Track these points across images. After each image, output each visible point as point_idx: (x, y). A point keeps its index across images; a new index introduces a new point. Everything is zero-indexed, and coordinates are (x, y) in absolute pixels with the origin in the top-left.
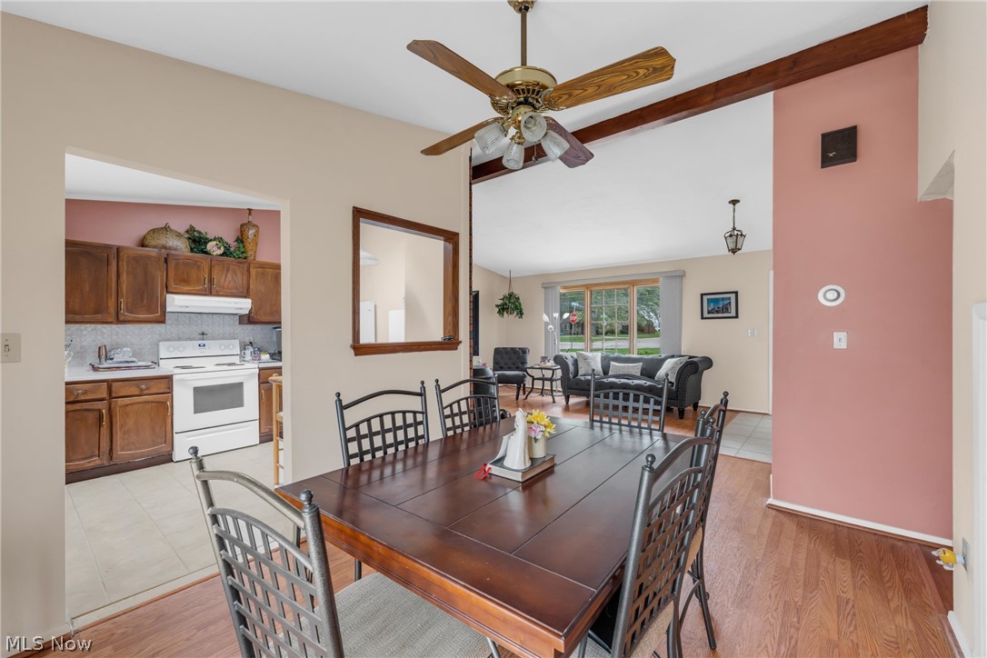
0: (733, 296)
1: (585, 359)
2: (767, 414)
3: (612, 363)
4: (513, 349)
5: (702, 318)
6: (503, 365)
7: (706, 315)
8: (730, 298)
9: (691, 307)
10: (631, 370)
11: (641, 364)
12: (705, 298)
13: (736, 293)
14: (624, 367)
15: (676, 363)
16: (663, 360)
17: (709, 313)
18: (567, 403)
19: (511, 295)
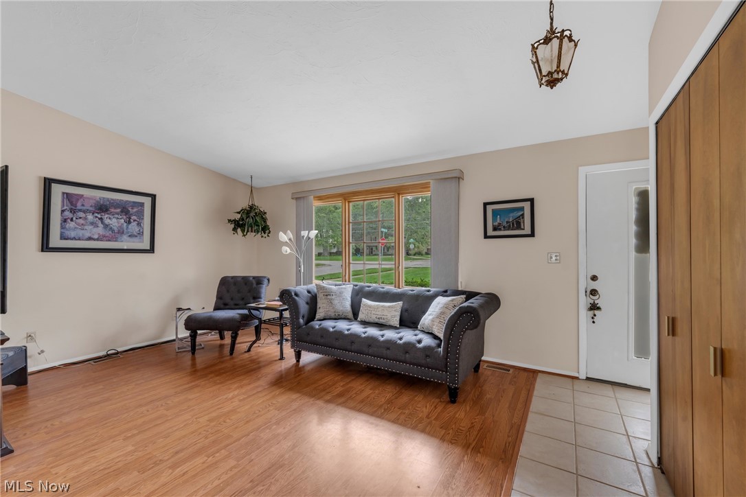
0: (527, 205)
1: (328, 294)
2: (577, 378)
3: (364, 300)
4: (245, 279)
5: (486, 237)
6: (228, 301)
7: (490, 232)
8: (522, 209)
9: (471, 221)
10: (386, 313)
11: (401, 303)
12: (490, 208)
13: (532, 201)
14: (378, 307)
15: (446, 306)
16: (429, 299)
17: (495, 229)
18: (298, 361)
19: (252, 207)
